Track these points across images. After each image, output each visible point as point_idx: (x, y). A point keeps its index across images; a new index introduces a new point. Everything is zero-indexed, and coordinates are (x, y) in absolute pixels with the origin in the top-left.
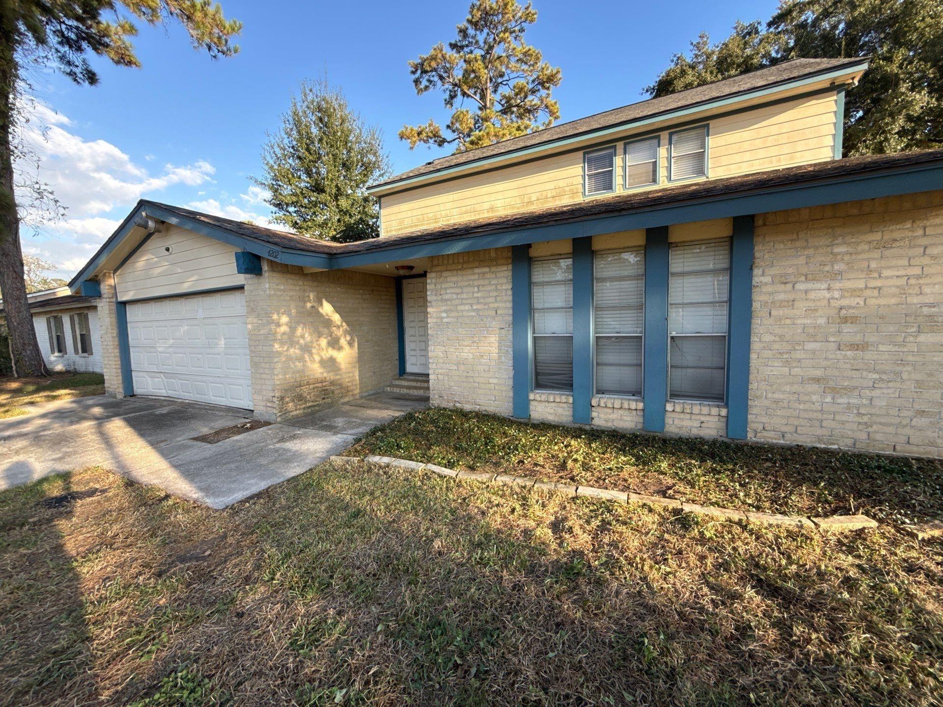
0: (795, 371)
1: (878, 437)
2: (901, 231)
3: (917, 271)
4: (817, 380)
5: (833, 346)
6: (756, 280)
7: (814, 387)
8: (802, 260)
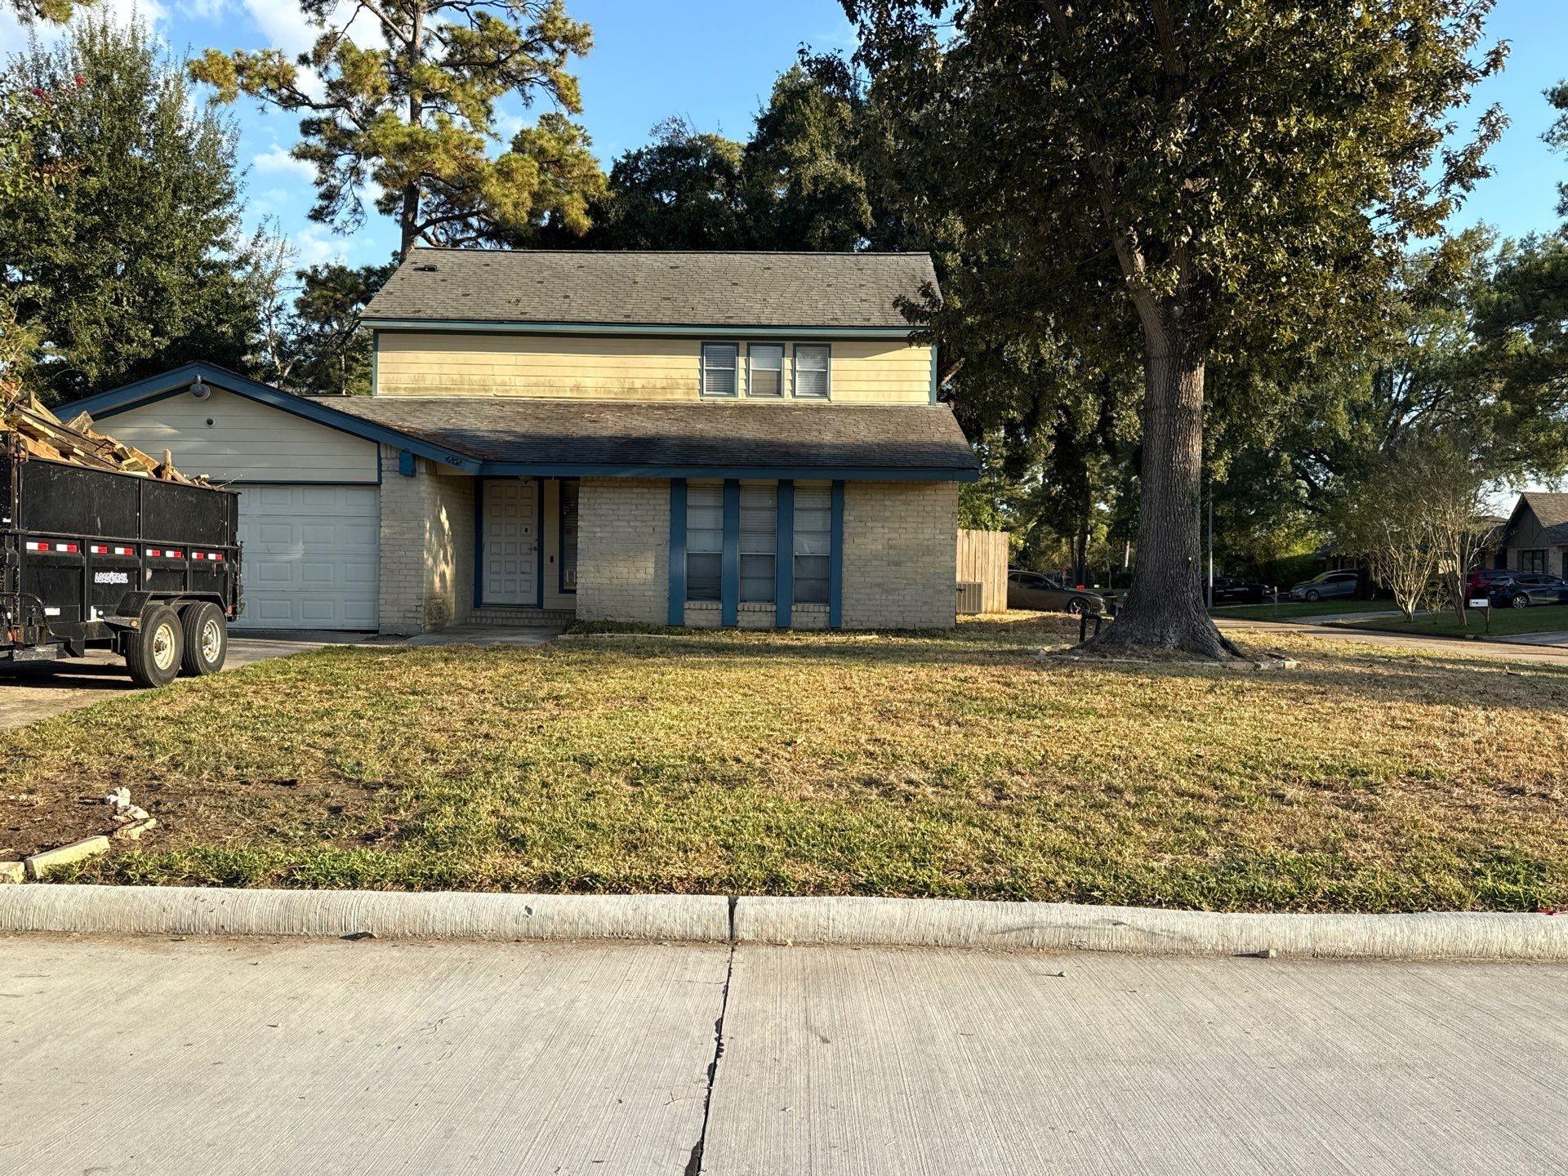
0: (867, 579)
1: (908, 619)
2: (913, 496)
3: (920, 520)
4: (878, 585)
5: (885, 563)
6: (846, 518)
7: (876, 590)
8: (869, 508)
